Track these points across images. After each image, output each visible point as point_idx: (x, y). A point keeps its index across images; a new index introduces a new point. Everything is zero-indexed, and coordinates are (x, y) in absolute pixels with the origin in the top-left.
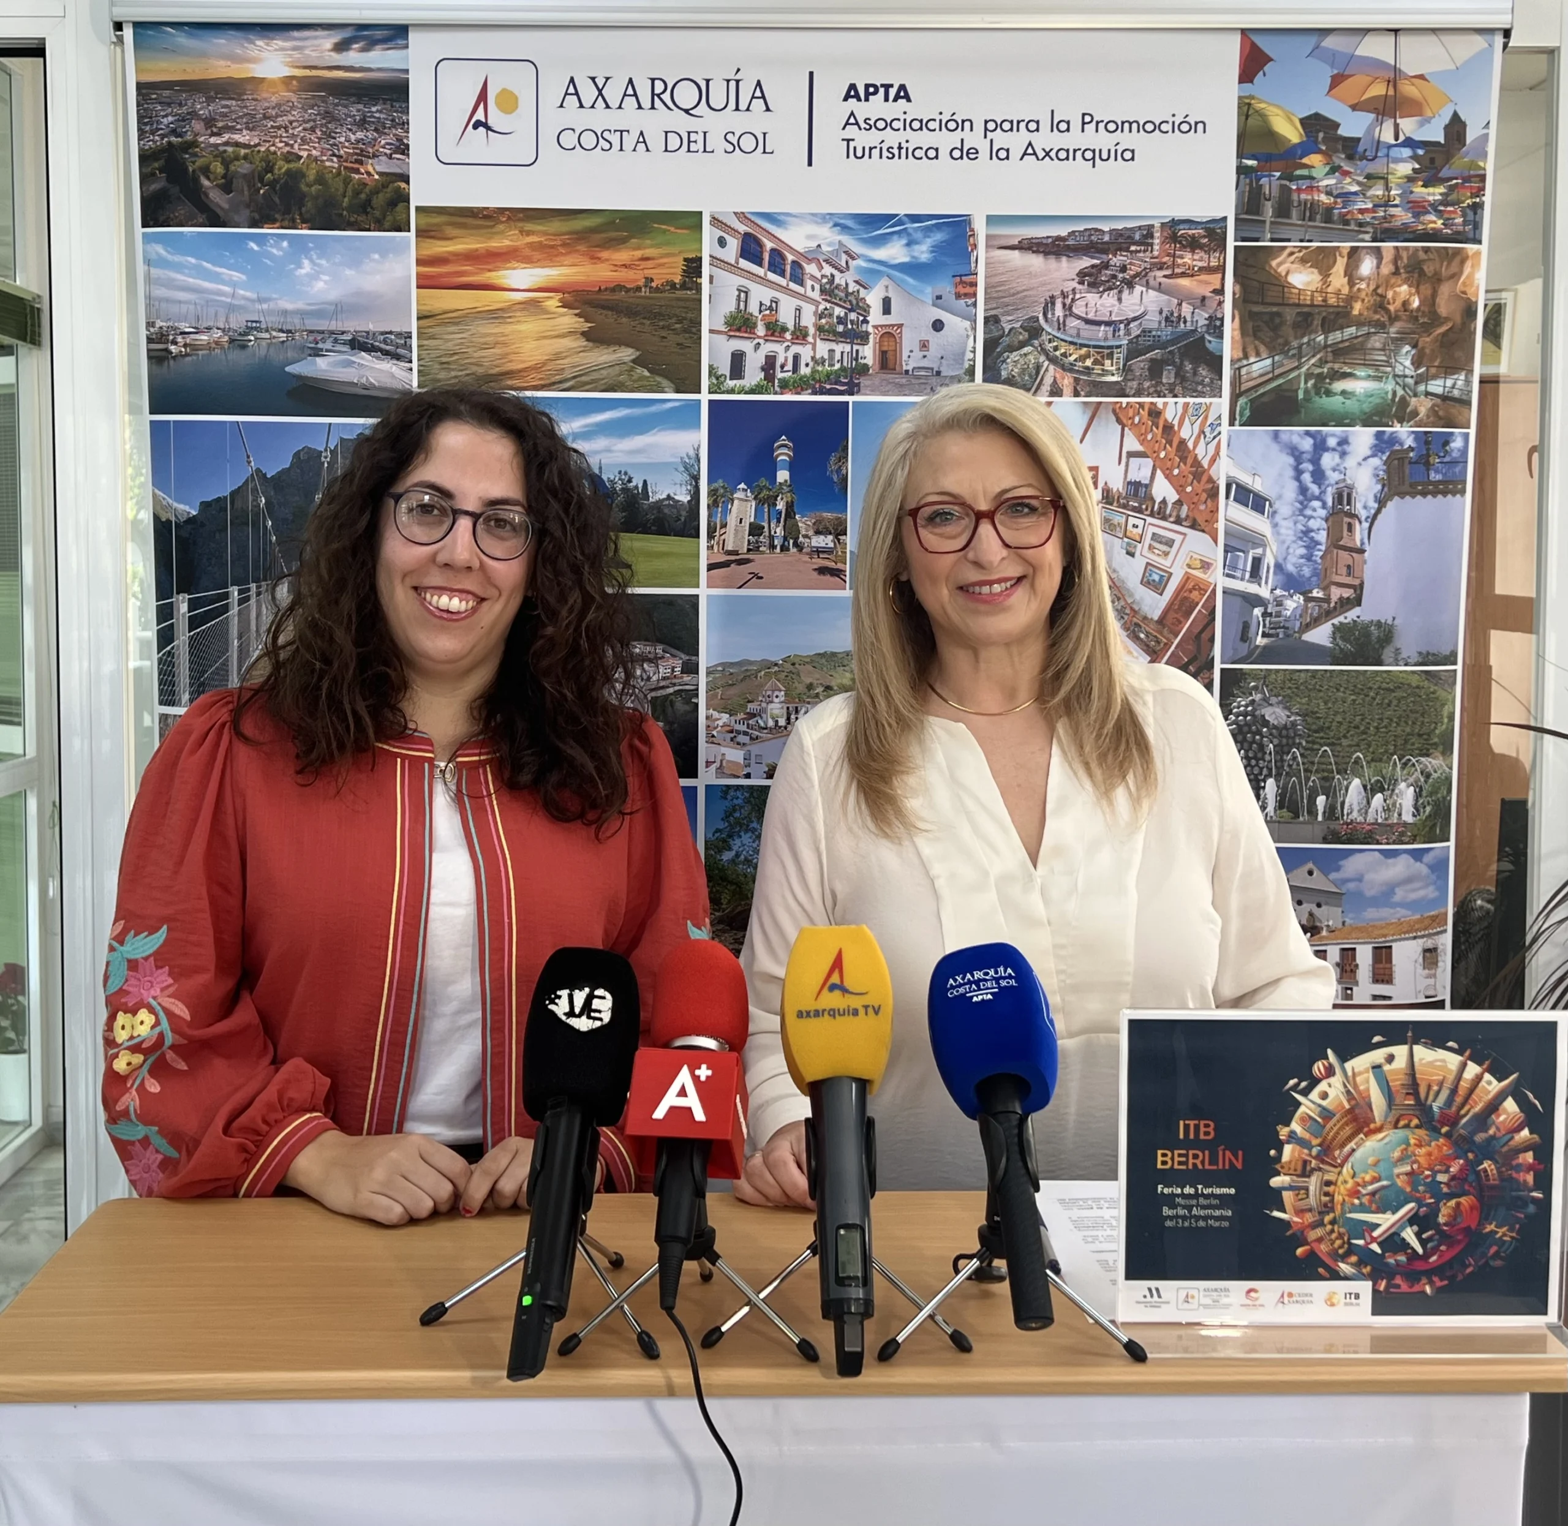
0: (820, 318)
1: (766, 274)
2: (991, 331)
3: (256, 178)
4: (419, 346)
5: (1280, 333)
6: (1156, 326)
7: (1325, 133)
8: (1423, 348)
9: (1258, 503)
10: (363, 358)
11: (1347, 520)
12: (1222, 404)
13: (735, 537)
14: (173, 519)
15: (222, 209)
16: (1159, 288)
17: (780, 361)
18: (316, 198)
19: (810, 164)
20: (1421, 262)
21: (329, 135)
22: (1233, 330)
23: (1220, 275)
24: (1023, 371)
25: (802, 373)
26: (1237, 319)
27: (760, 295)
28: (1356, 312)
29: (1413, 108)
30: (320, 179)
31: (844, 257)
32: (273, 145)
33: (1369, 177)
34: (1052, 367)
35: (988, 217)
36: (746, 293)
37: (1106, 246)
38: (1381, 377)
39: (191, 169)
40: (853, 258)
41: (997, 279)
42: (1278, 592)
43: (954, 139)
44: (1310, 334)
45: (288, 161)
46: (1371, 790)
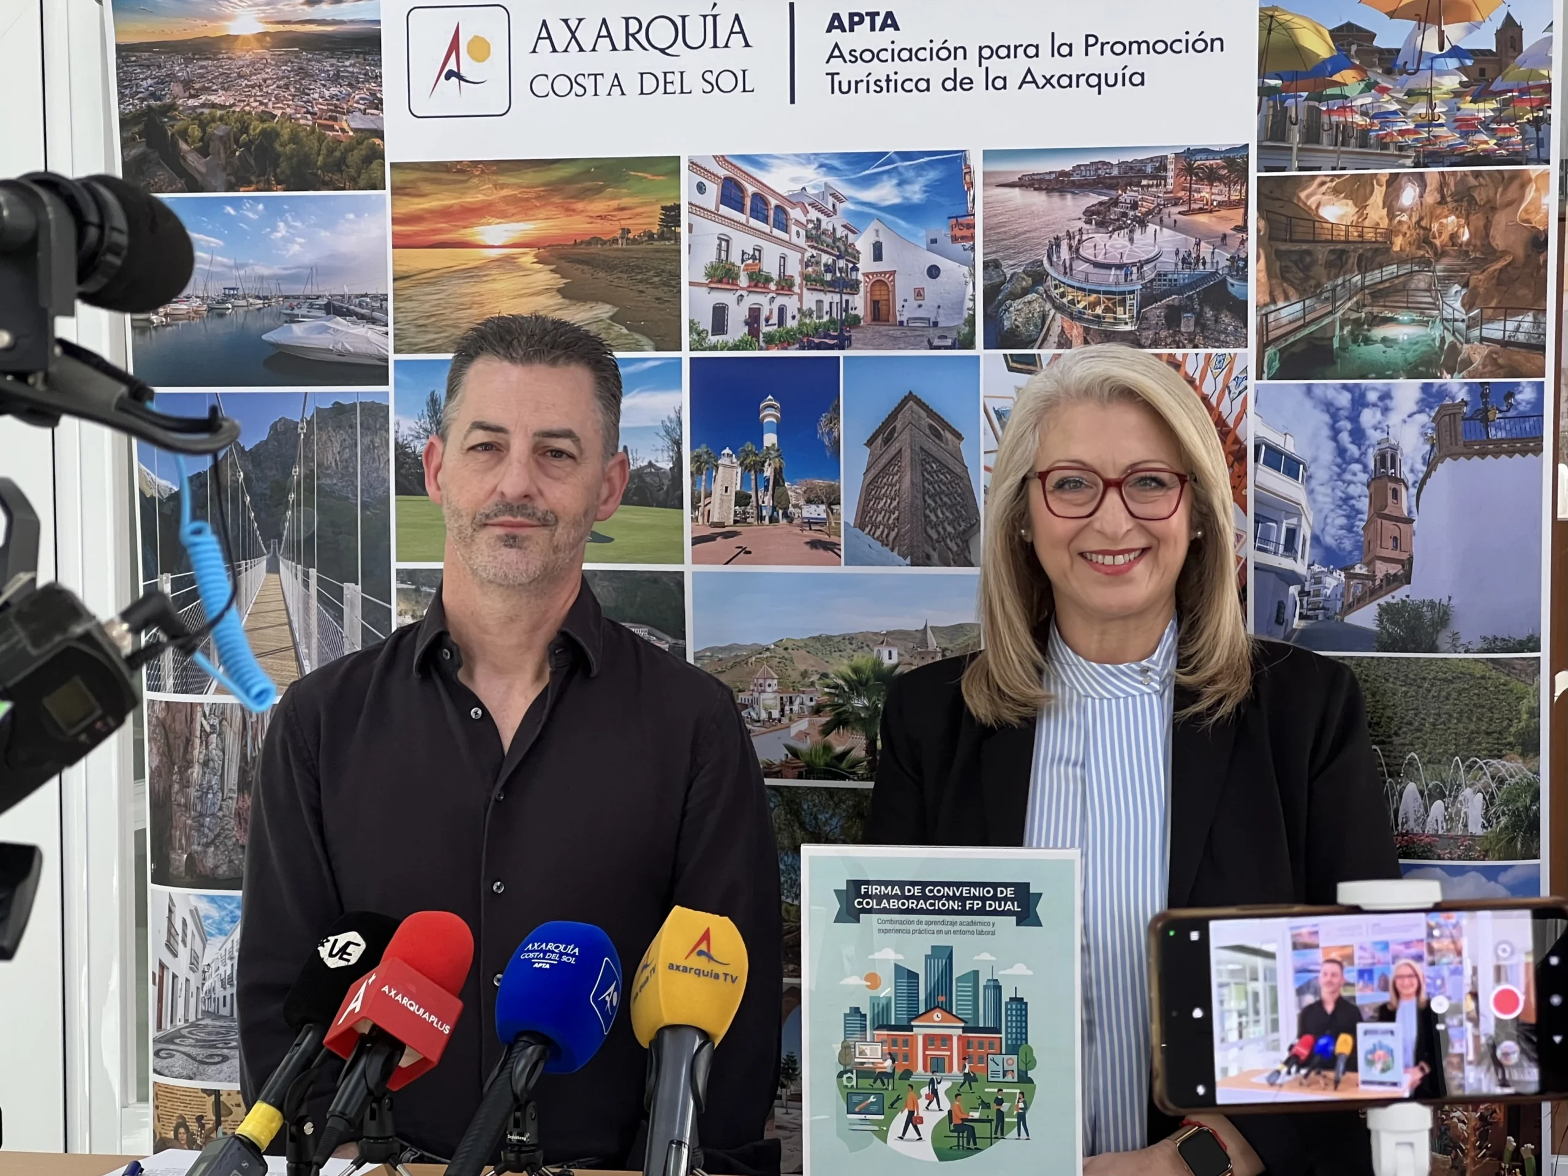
0: (807, 266)
1: (748, 221)
2: (991, 278)
3: (231, 140)
4: (395, 309)
5: (1311, 274)
6: (1172, 268)
7: (1358, 45)
8: (1475, 287)
9: (1291, 466)
10: (337, 323)
11: (1391, 485)
12: (1248, 355)
13: (721, 508)
14: (157, 495)
15: (199, 173)
16: (1175, 226)
17: (764, 313)
18: (290, 158)
19: (792, 101)
20: (1470, 189)
21: (303, 92)
22: (1258, 271)
23: (1242, 211)
24: (1028, 320)
25: (789, 326)
26: (1263, 260)
27: (742, 243)
28: (1396, 248)
29: (1460, 13)
30: (294, 138)
31: (831, 200)
32: (248, 105)
33: (1410, 93)
34: (1059, 316)
35: (985, 152)
36: (727, 241)
37: (1114, 181)
38: (1428, 322)
39: (170, 133)
40: (841, 201)
41: (995, 220)
42: (1316, 568)
43: (945, 69)
44: (1345, 274)
45: (263, 121)
46: (1429, 796)
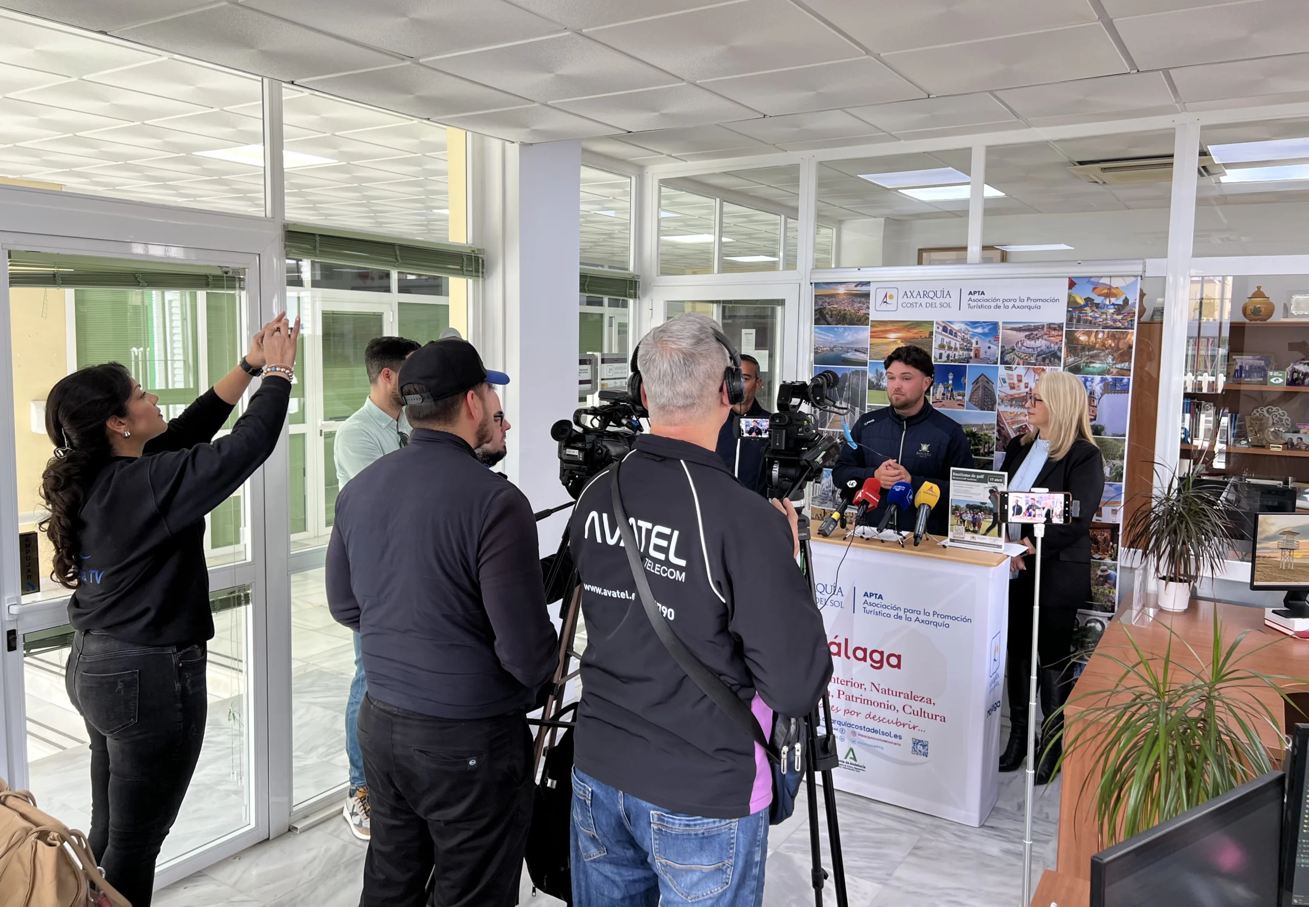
0: (961, 345)
1: (948, 335)
2: (1002, 349)
3: (837, 315)
4: (870, 351)
5: (1077, 351)
6: (1044, 349)
7: (1090, 302)
8: (1115, 356)
10: (857, 353)
13: (939, 396)
15: (830, 321)
16: (1046, 340)
17: (951, 355)
18: (849, 319)
19: (960, 310)
20: (1115, 334)
21: (853, 305)
22: (1064, 350)
23: (1061, 337)
24: (1010, 359)
25: (956, 358)
26: (1066, 348)
27: (947, 340)
28: (1097, 347)
29: (1115, 296)
30: (850, 315)
31: (967, 331)
32: (841, 307)
33: (1102, 313)
34: (1017, 358)
35: (1003, 322)
36: (943, 339)
37: (1032, 329)
38: (1103, 363)
39: (824, 313)
41: (1004, 337)
43: (995, 304)
44: (1084, 352)
45: (844, 311)
